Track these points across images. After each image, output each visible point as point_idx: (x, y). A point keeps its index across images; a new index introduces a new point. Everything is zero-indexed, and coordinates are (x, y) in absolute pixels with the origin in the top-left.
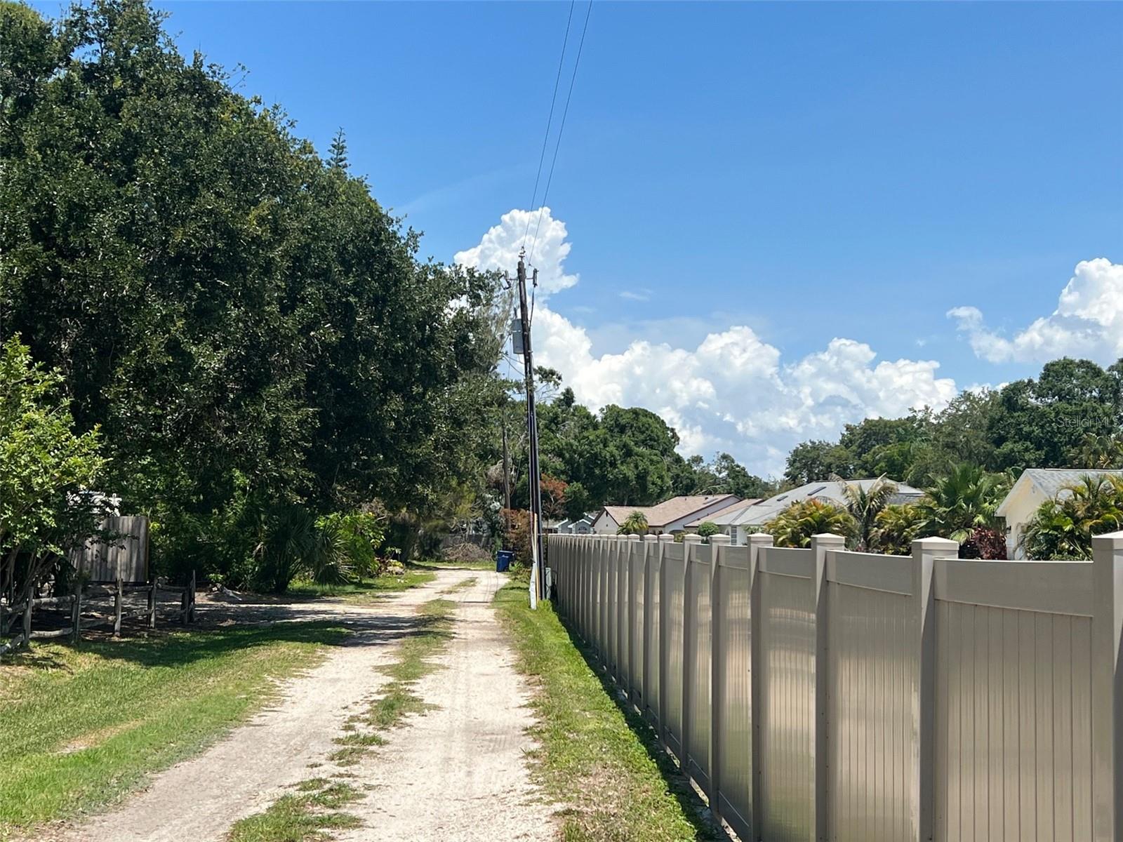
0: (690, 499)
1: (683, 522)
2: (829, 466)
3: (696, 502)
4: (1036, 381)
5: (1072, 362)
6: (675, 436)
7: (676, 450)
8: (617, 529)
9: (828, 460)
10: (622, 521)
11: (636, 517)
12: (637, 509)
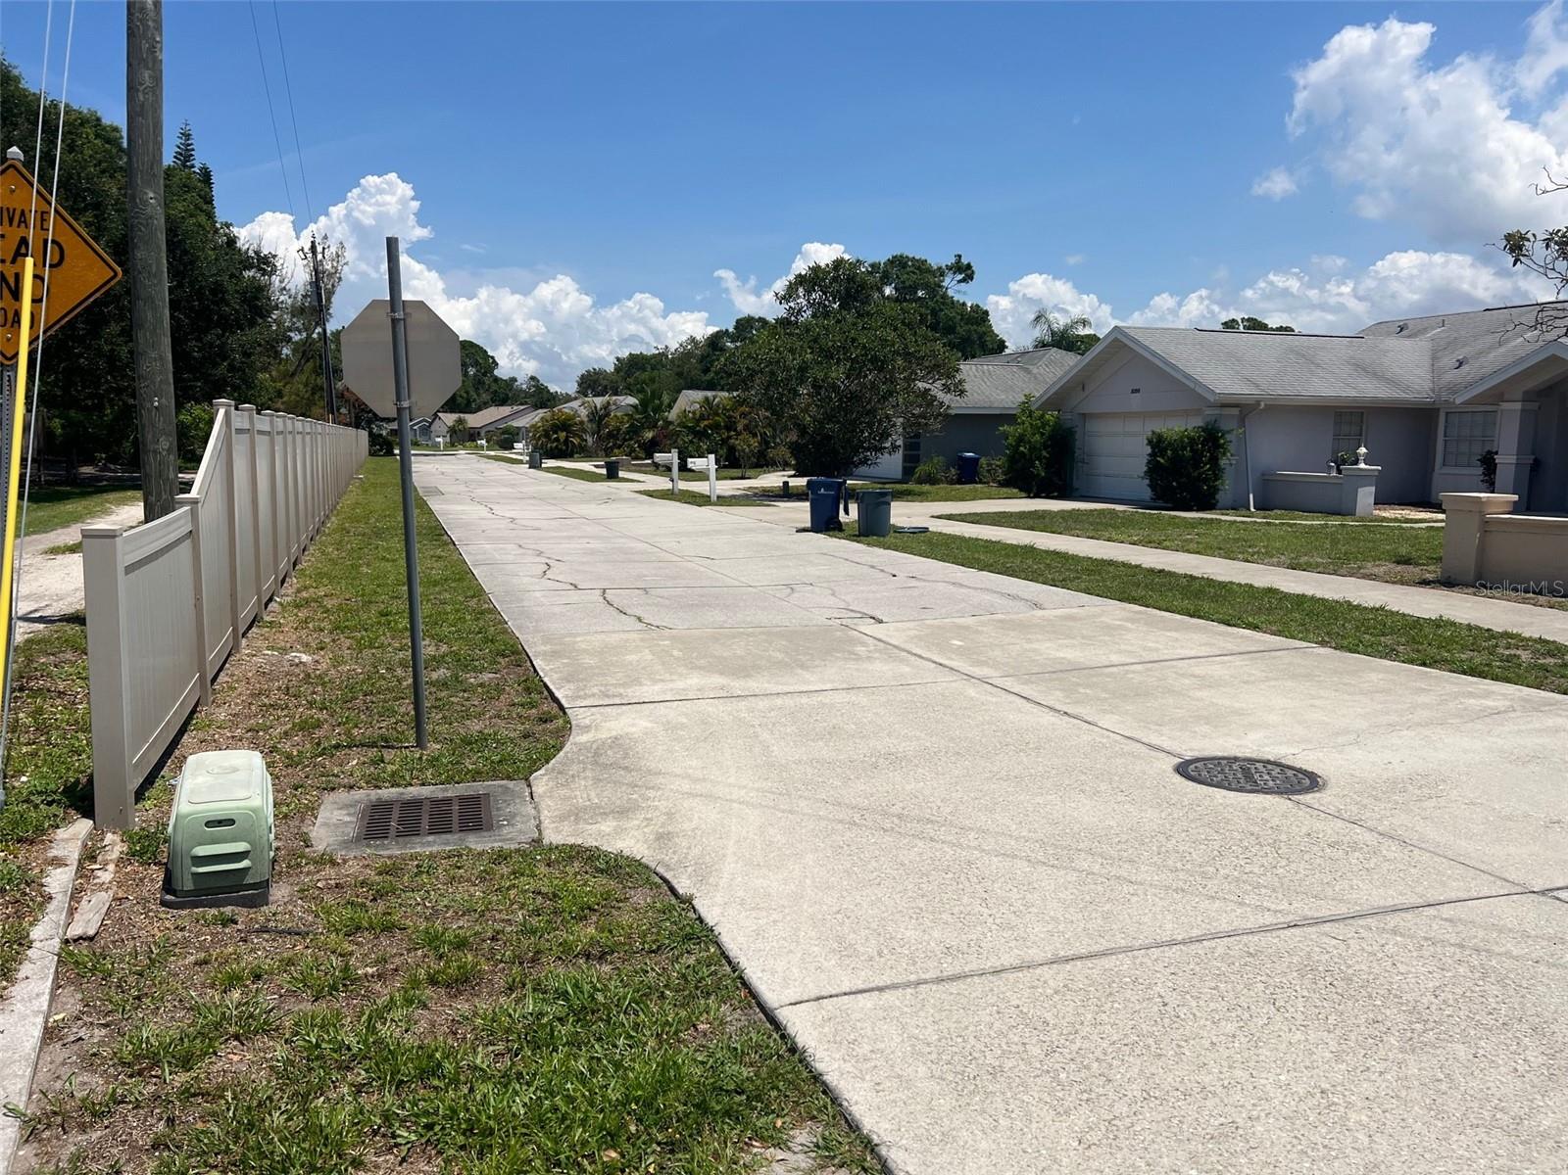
0: (501, 408)
1: (495, 425)
2: (606, 387)
3: (506, 410)
4: (731, 330)
5: (753, 318)
6: (494, 362)
7: (496, 372)
8: (446, 429)
9: (605, 382)
10: (450, 423)
11: (460, 421)
12: (462, 415)
